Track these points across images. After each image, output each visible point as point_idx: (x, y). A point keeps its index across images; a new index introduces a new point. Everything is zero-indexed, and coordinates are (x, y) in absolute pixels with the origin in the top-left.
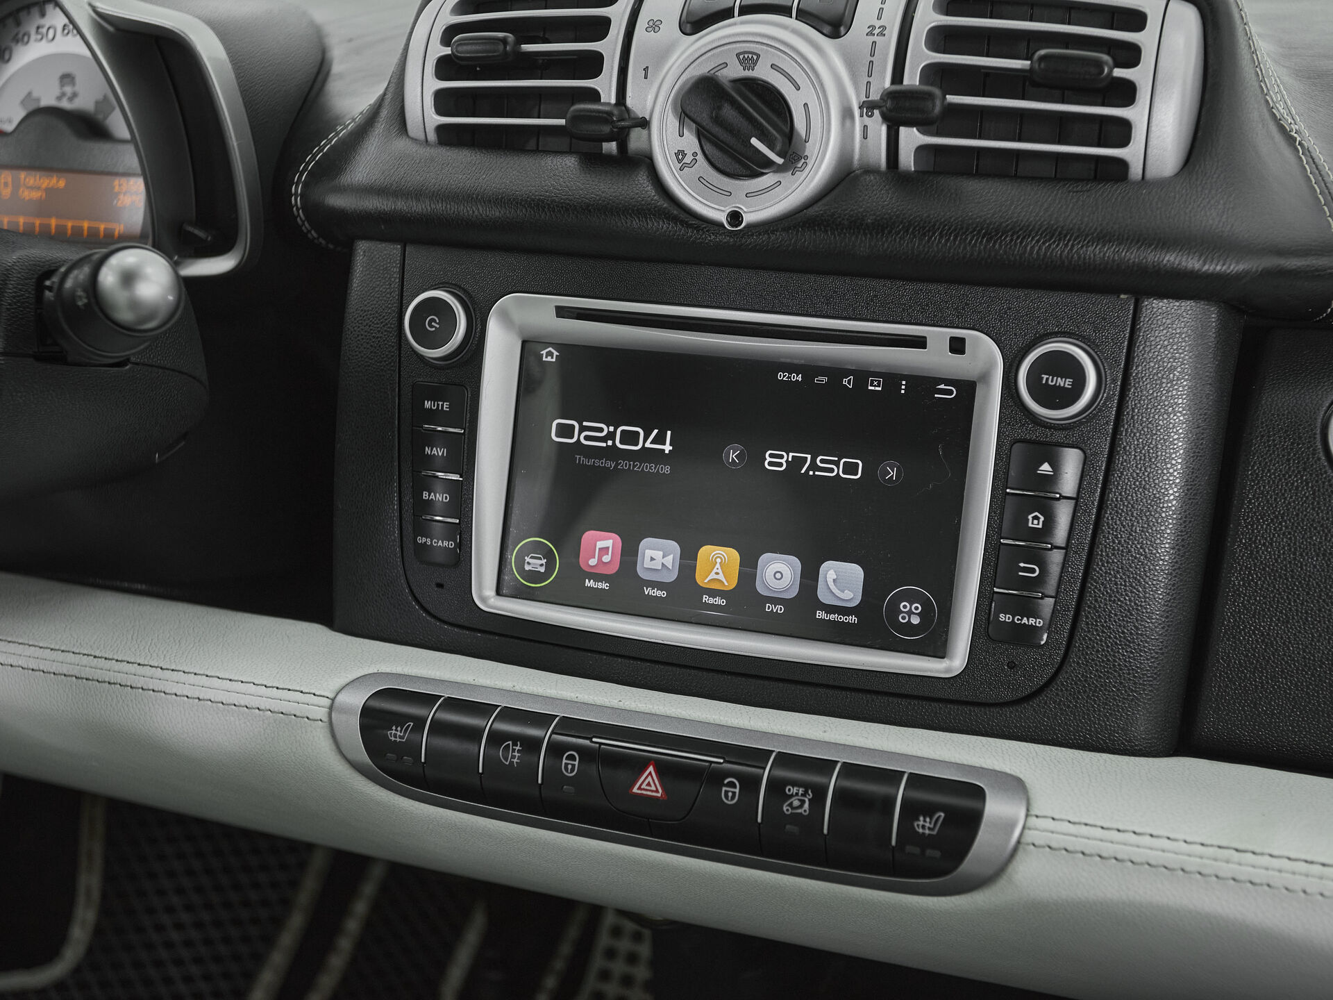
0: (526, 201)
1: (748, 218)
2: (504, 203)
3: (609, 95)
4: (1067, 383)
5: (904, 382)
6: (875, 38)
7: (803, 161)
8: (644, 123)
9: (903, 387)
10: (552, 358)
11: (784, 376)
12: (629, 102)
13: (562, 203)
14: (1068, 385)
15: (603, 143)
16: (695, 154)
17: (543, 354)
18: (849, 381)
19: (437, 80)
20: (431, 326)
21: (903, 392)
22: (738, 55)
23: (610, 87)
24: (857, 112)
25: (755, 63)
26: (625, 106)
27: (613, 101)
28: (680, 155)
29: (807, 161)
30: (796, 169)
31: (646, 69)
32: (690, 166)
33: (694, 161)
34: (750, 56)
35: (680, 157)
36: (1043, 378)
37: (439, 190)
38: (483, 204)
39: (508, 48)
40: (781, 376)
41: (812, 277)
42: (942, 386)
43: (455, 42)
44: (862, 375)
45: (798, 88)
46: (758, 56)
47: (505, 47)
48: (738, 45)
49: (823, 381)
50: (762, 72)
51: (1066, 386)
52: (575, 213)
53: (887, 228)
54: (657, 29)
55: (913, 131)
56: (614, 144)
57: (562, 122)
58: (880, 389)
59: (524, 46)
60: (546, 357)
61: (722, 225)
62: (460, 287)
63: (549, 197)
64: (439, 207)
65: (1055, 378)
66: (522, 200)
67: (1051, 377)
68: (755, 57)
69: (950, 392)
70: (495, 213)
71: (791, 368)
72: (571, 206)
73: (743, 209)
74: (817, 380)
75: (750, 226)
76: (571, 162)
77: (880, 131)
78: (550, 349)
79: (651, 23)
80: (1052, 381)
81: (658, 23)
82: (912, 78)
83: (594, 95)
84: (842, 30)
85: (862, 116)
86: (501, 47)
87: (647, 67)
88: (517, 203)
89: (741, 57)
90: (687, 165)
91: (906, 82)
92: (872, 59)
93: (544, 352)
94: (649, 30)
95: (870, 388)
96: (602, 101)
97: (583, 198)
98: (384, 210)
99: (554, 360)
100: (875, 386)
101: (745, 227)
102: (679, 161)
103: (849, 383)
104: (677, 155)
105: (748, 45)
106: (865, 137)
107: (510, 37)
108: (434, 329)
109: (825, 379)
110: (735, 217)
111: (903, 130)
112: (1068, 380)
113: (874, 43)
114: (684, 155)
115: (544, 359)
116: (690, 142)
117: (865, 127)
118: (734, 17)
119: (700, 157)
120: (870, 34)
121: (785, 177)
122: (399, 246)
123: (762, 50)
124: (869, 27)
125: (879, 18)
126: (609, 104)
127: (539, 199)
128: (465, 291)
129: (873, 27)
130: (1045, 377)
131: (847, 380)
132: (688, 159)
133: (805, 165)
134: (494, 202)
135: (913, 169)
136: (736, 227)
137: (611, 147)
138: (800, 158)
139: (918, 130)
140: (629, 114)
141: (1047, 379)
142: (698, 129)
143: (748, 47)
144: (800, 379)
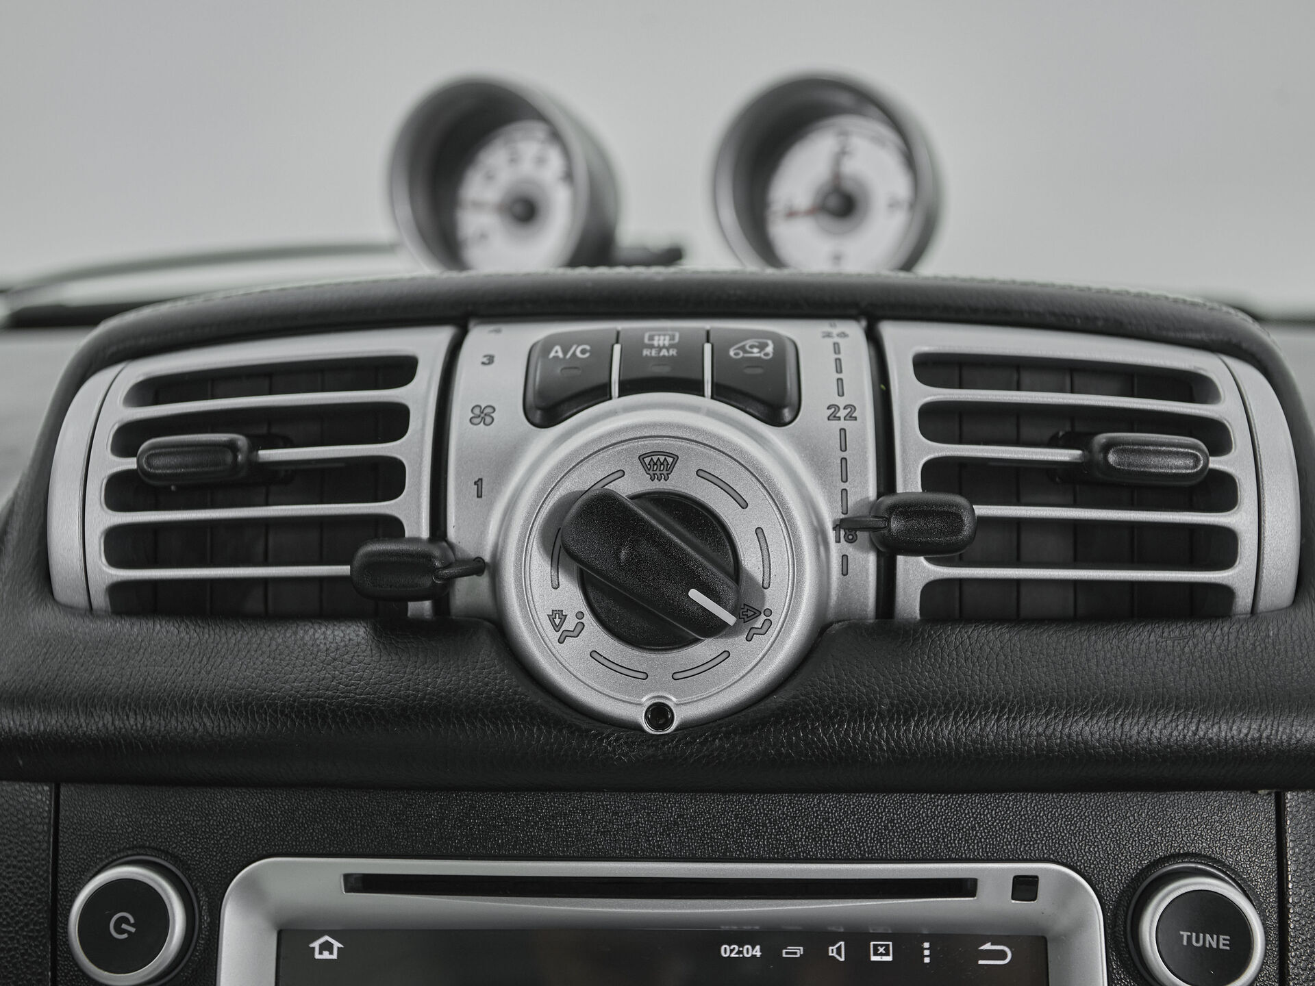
0: (292, 707)
1: (680, 715)
2: (252, 713)
3: (418, 526)
4: (1221, 941)
5: (926, 945)
6: (842, 424)
7: (763, 618)
8: (487, 568)
9: (927, 953)
10: (331, 953)
11: (732, 951)
12: (452, 534)
13: (357, 708)
14: (1224, 945)
15: (409, 603)
16: (580, 615)
17: (314, 948)
18: (839, 949)
19: (110, 512)
20: (122, 931)
21: (927, 960)
22: (641, 458)
23: (419, 513)
24: (831, 535)
25: (670, 468)
26: (447, 541)
27: (425, 533)
28: (557, 618)
29: (770, 618)
30: (753, 631)
31: (479, 483)
32: (575, 633)
33: (580, 627)
34: (662, 460)
35: (557, 621)
36: (1183, 935)
37: (126, 697)
38: (212, 716)
39: (240, 457)
40: (727, 951)
41: (785, 798)
42: (988, 946)
43: (144, 452)
44: (858, 938)
45: (744, 505)
46: (676, 458)
47: (236, 457)
48: (642, 442)
49: (796, 953)
50: (682, 482)
51: (1221, 947)
52: (383, 722)
53: (914, 717)
54: (488, 420)
55: (918, 562)
56: (427, 604)
57: (345, 570)
58: (889, 958)
59: (261, 452)
60: (321, 953)
61: (638, 728)
62: (166, 853)
63: (332, 697)
64: (133, 723)
65: (1201, 935)
66: (284, 705)
67: (1194, 934)
68: (670, 460)
69: (1002, 955)
70: (236, 728)
71: (741, 936)
72: (373, 713)
73: (672, 701)
74: (787, 953)
75: (689, 727)
76: (355, 634)
77: (868, 563)
78: (327, 938)
79: (477, 411)
80: (1197, 941)
81: (488, 410)
82: (909, 482)
83: (392, 527)
84: (787, 413)
85: (838, 541)
86: (229, 458)
87: (481, 480)
88: (275, 712)
89: (647, 460)
90: (572, 634)
91: (900, 489)
92: (844, 454)
93: (316, 945)
94: (476, 421)
95: (874, 958)
96: (407, 535)
97: (393, 696)
98: (24, 734)
99: (334, 956)
100: (881, 954)
101: (676, 730)
102: (557, 628)
103: (839, 953)
104: (551, 618)
105: (657, 441)
106: (845, 572)
107: (241, 441)
108: (125, 936)
109: (800, 951)
110: (659, 713)
111: (901, 559)
112: (1221, 937)
113: (843, 430)
114: (564, 618)
115: (317, 956)
116: (570, 596)
117: (844, 558)
118: (611, 398)
119: (589, 619)
120: (833, 417)
121: (737, 644)
122: (46, 788)
123: (680, 448)
124: (828, 408)
125: (841, 393)
126: (417, 540)
127: (314, 704)
128: (175, 859)
129: (836, 407)
130: (1185, 934)
131: (834, 948)
132: (570, 624)
133: (767, 624)
134: (232, 712)
135: (918, 617)
136: (663, 730)
137: (423, 608)
138: (757, 613)
139: (926, 559)
140: (454, 554)
141: (1189, 938)
142: (581, 570)
143: (658, 445)
144: (758, 954)
